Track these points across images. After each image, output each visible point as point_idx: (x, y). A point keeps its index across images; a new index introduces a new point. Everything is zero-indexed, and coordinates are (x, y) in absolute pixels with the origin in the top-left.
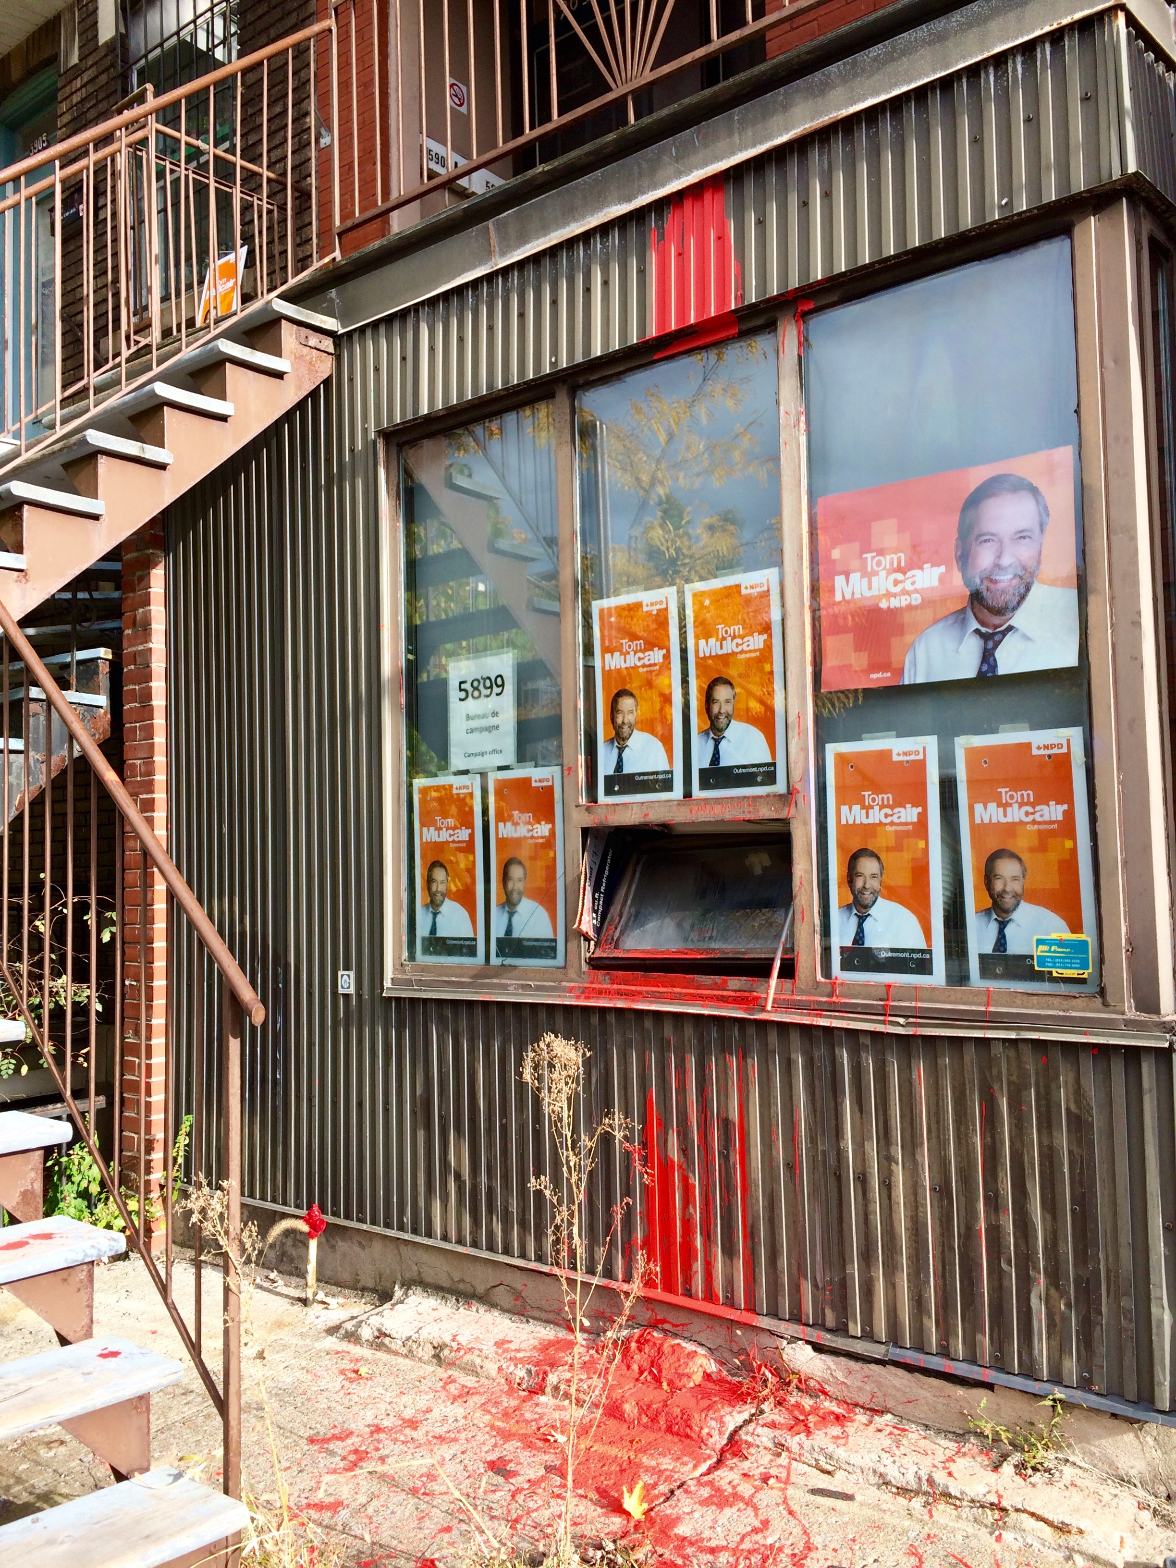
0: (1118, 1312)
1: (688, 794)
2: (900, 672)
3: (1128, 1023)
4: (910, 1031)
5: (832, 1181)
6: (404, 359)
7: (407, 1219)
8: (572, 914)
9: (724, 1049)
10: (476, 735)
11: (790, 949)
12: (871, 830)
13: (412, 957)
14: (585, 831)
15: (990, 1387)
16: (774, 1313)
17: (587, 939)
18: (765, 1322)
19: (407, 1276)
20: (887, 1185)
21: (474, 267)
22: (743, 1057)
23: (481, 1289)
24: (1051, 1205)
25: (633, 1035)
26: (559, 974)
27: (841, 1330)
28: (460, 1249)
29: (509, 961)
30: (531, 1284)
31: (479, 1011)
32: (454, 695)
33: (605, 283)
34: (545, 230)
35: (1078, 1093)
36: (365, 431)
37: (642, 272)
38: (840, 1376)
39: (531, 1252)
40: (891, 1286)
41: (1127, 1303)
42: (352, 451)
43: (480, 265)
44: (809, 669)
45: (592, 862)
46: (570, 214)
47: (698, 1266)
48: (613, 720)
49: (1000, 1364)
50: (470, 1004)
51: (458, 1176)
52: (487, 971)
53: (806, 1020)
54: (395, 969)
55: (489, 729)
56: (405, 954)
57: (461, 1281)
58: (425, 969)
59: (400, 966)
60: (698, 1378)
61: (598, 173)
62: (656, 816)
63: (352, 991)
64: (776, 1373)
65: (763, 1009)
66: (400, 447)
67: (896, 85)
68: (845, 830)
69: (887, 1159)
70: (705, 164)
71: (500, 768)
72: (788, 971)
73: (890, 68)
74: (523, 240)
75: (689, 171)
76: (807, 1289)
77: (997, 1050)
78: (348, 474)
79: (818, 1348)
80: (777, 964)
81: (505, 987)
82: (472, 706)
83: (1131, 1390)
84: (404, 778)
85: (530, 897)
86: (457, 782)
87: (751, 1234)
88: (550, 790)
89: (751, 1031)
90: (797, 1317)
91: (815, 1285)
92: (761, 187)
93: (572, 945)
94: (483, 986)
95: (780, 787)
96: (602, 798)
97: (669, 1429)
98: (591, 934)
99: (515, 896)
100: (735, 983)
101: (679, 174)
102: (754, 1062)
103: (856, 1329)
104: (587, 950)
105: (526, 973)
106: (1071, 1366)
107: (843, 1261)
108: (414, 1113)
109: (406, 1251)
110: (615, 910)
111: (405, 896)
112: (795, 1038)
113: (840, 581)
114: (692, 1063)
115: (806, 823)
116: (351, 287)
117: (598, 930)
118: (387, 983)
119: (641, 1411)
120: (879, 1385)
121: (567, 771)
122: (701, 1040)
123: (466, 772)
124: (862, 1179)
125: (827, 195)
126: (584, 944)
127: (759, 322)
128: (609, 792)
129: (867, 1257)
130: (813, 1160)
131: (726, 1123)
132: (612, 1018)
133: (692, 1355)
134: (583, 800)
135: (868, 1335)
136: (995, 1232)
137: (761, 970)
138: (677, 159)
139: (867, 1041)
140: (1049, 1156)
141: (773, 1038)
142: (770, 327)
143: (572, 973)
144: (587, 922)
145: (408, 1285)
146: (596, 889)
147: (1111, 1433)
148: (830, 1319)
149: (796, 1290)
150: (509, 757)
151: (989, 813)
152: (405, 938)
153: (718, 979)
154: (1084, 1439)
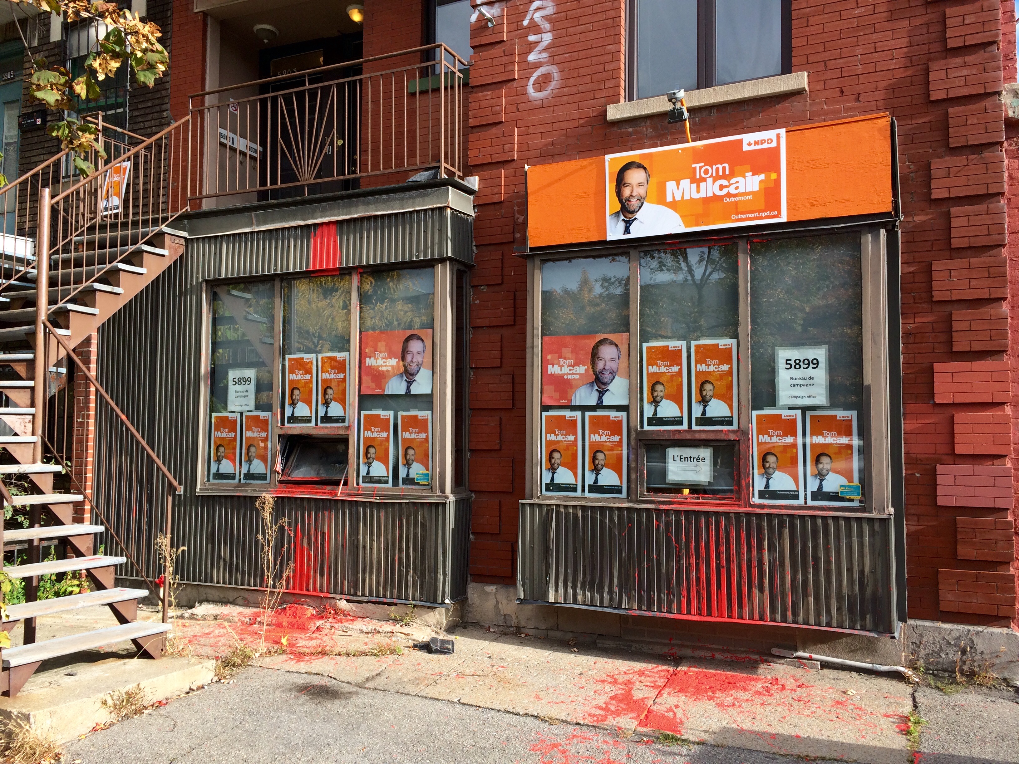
0: (430, 577)
1: (316, 424)
2: (384, 390)
3: (437, 496)
4: (380, 501)
5: (355, 549)
6: (215, 254)
7: (203, 577)
8: (273, 464)
9: (324, 509)
10: (239, 398)
11: (347, 477)
12: (374, 439)
13: (208, 480)
14: (280, 436)
15: (396, 604)
16: (335, 593)
17: (279, 473)
18: (332, 595)
19: (201, 599)
20: (371, 549)
21: (245, 227)
22: (330, 512)
23: (231, 599)
24: (415, 550)
25: (293, 506)
26: (267, 486)
27: (355, 594)
28: (224, 585)
29: (248, 481)
30: (251, 595)
31: (236, 499)
32: (231, 383)
33: (295, 246)
34: (273, 222)
35: (424, 517)
36: (197, 278)
37: (308, 246)
38: (354, 609)
39: (252, 584)
40: (371, 579)
41: (432, 575)
42: (191, 284)
43: (248, 227)
44: (357, 387)
45: (281, 446)
46: (283, 219)
47: (311, 581)
48: (292, 397)
49: (399, 598)
50: (232, 497)
51: (224, 560)
52: (240, 485)
53: (350, 499)
54: (201, 485)
55: (244, 397)
56: (206, 479)
57: (224, 598)
58: (214, 485)
59: (203, 484)
60: (309, 615)
61: (294, 208)
62: (305, 432)
63: (182, 493)
64: (335, 610)
65: (337, 496)
66: (212, 286)
67: (389, 210)
68: (366, 439)
69: (372, 540)
70: (331, 216)
71: (248, 411)
72: (346, 484)
73: (388, 203)
74: (265, 223)
75: (325, 217)
76: (346, 583)
77: (404, 505)
78: (189, 292)
79: (348, 601)
80: (342, 481)
81: (247, 490)
82: (238, 387)
83: (432, 599)
84: (208, 412)
85: (257, 458)
86: (230, 415)
87: (329, 568)
88: (267, 421)
89: (333, 503)
90: (342, 593)
91: (348, 582)
92: (348, 228)
93: (273, 475)
94: (237, 490)
95: (346, 424)
96: (286, 424)
97: (298, 628)
98: (280, 472)
99: (252, 458)
100: (329, 487)
101: (321, 217)
102: (333, 513)
103: (360, 593)
104: (278, 477)
105: (255, 486)
106: (418, 595)
107: (357, 573)
108: (207, 538)
109: (201, 589)
110: (289, 464)
111: (206, 457)
112: (346, 505)
113: (368, 359)
114: (313, 514)
115: (354, 436)
116: (194, 221)
117: (283, 470)
118: (198, 490)
119: (289, 624)
120: (365, 609)
121: (274, 415)
122: (316, 507)
123: (234, 412)
124: (364, 547)
125: (368, 237)
126: (277, 475)
127: (346, 272)
128: (289, 422)
129: (364, 571)
130: (350, 543)
131: (323, 534)
132: (286, 500)
133: (307, 609)
134: (279, 425)
135: (363, 595)
136: (400, 559)
137: (337, 483)
138: (321, 212)
139: (368, 504)
140: (415, 535)
141: (340, 504)
142: (350, 274)
143: (272, 485)
144: (279, 467)
145: (201, 602)
146: (282, 456)
147: (427, 613)
148: (352, 592)
149: (342, 584)
150: (252, 407)
151: (407, 435)
152: (206, 473)
153: (323, 487)
154: (420, 616)
